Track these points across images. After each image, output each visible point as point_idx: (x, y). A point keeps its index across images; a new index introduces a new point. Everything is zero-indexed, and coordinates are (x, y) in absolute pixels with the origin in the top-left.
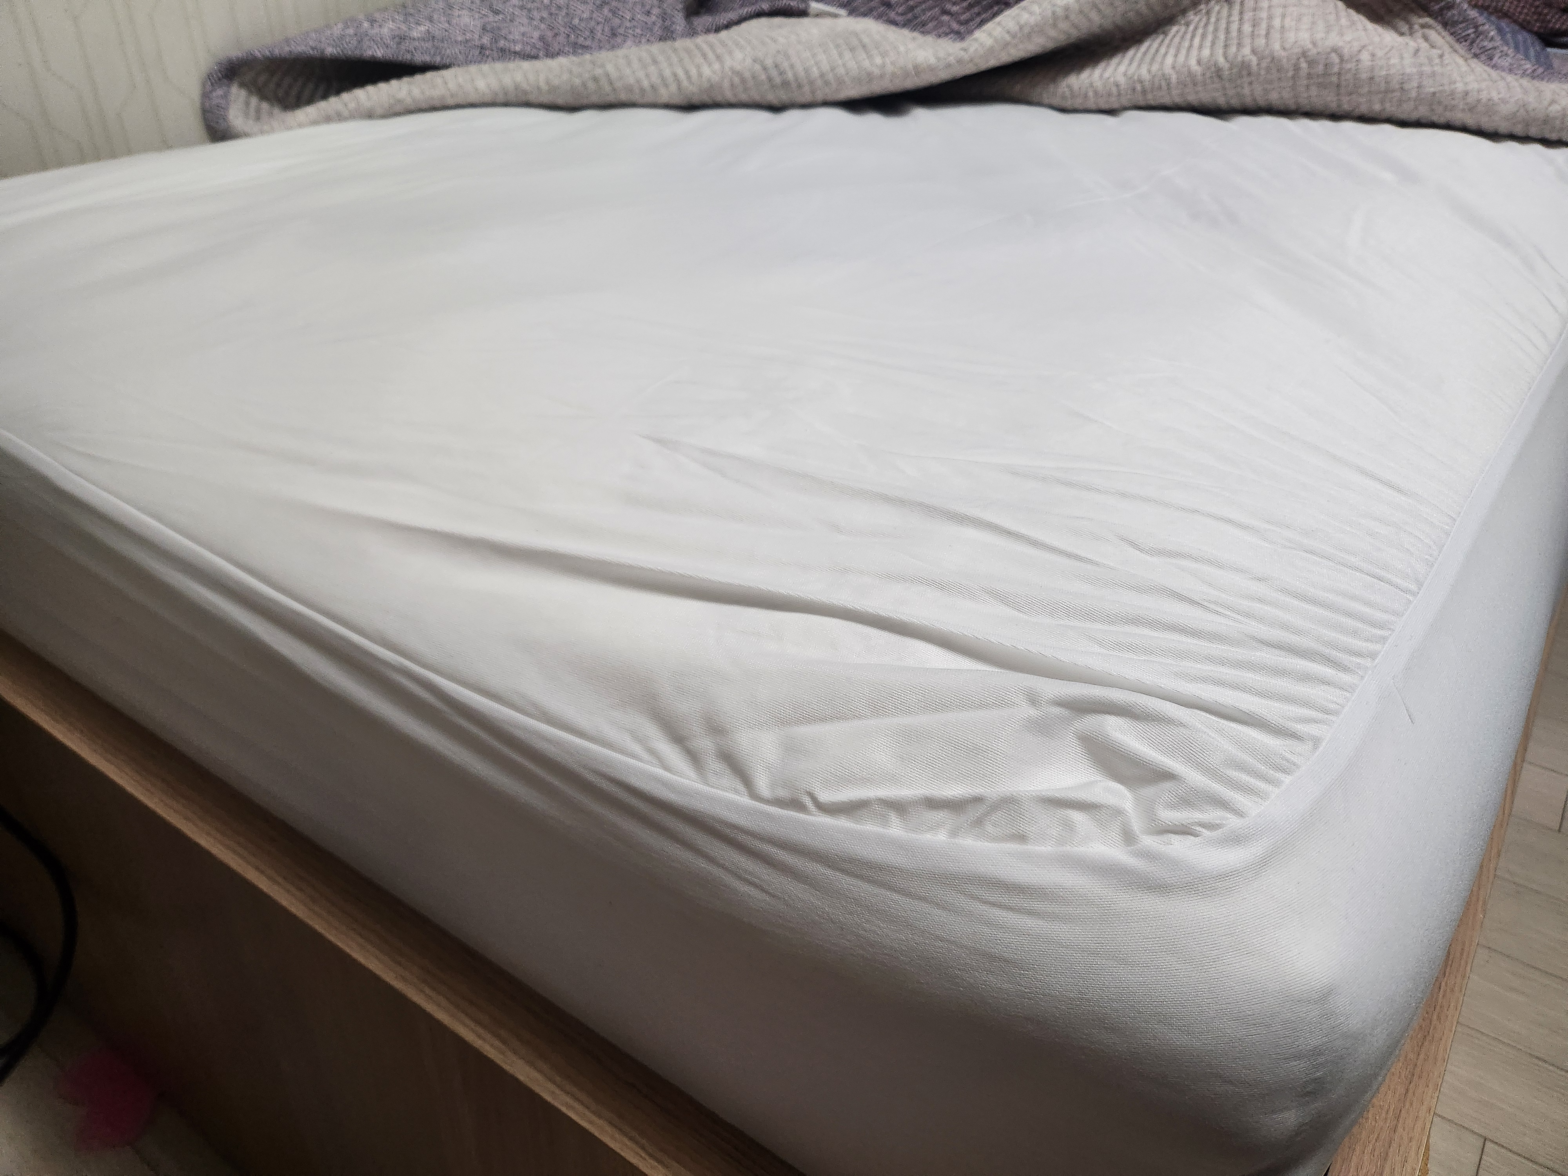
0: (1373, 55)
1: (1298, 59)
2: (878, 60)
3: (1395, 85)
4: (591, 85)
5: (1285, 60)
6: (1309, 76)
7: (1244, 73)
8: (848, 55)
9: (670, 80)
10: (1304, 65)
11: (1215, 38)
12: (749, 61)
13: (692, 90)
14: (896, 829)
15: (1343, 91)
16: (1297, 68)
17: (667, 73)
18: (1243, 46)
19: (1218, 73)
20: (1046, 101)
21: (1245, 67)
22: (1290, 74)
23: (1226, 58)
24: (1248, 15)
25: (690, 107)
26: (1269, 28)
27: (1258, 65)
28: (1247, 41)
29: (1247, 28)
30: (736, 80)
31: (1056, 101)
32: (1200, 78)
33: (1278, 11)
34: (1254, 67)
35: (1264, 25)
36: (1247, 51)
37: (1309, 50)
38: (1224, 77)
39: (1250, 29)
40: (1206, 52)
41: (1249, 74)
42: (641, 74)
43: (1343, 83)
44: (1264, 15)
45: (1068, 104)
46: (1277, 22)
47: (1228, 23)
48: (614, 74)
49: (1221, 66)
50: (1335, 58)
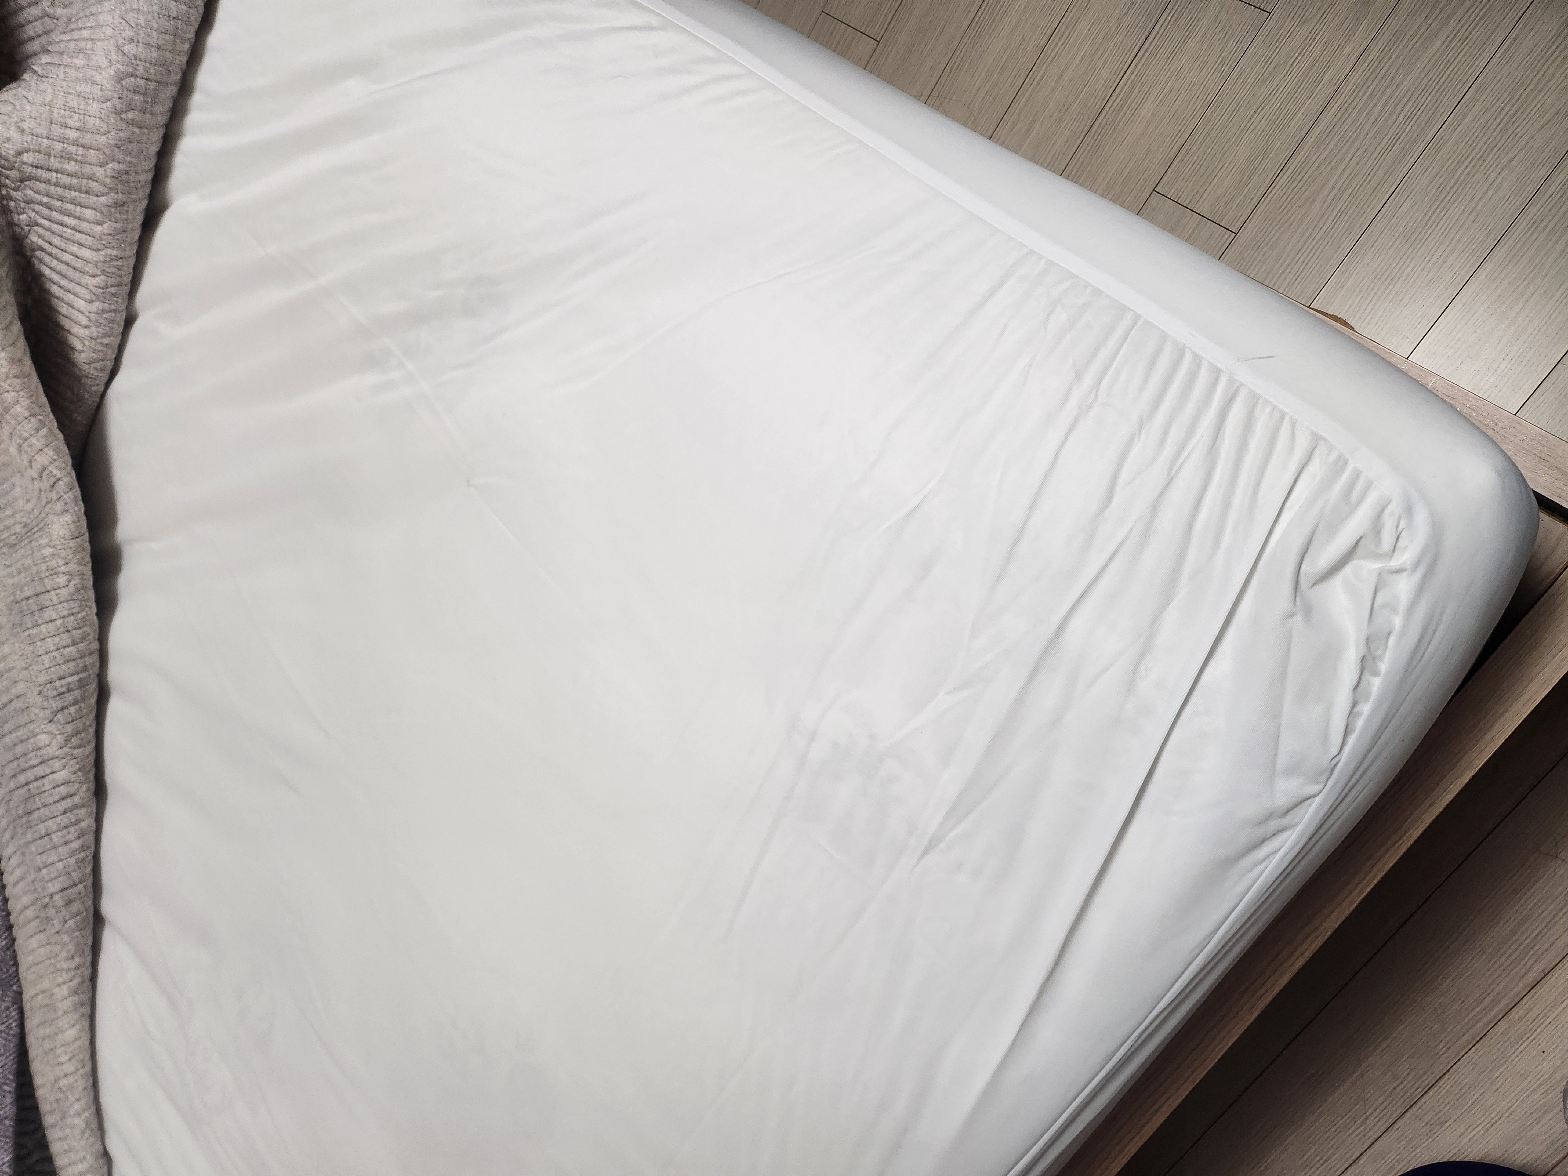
0: (132, 41)
1: (121, 119)
2: (62, 580)
3: (170, 25)
4: (76, 906)
5: (121, 134)
6: (143, 111)
7: (125, 177)
8: (50, 614)
9: (71, 817)
10: (130, 115)
11: (73, 202)
12: (51, 727)
13: (85, 790)
14: (1365, 708)
15: (165, 79)
16: (133, 123)
17: (63, 820)
18: (94, 174)
19: (119, 205)
20: (101, 388)
21: (117, 177)
22: (136, 129)
23: (103, 195)
24: (54, 163)
25: (100, 792)
26: (75, 143)
27: (119, 162)
28: (87, 169)
29: (71, 167)
30: (75, 741)
31: (104, 377)
32: (118, 226)
33: (57, 131)
34: (122, 167)
35: (73, 149)
36: (100, 172)
37: (114, 106)
38: (124, 200)
39: (73, 163)
40: (89, 214)
41: (127, 173)
42: (64, 850)
43: (158, 77)
44: (58, 146)
45: (110, 364)
46: (72, 134)
47: (56, 185)
48: (63, 882)
49: (111, 201)
50: (129, 82)
